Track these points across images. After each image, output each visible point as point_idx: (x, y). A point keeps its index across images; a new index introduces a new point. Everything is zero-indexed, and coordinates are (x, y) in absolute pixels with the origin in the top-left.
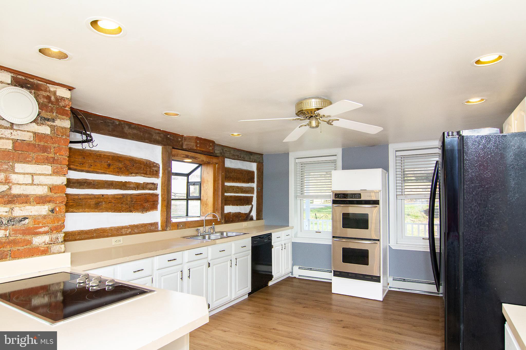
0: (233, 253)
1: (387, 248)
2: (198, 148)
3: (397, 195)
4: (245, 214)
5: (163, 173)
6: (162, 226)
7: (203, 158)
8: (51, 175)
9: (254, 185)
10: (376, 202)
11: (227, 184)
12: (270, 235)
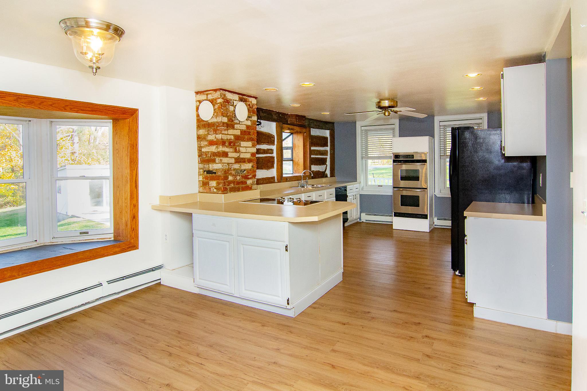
0: (326, 198)
1: (433, 196)
2: (298, 123)
3: (440, 156)
4: (323, 172)
5: (277, 142)
6: (277, 179)
7: (297, 129)
8: (251, 147)
9: (328, 148)
10: (425, 161)
11: (312, 148)
12: (346, 187)
